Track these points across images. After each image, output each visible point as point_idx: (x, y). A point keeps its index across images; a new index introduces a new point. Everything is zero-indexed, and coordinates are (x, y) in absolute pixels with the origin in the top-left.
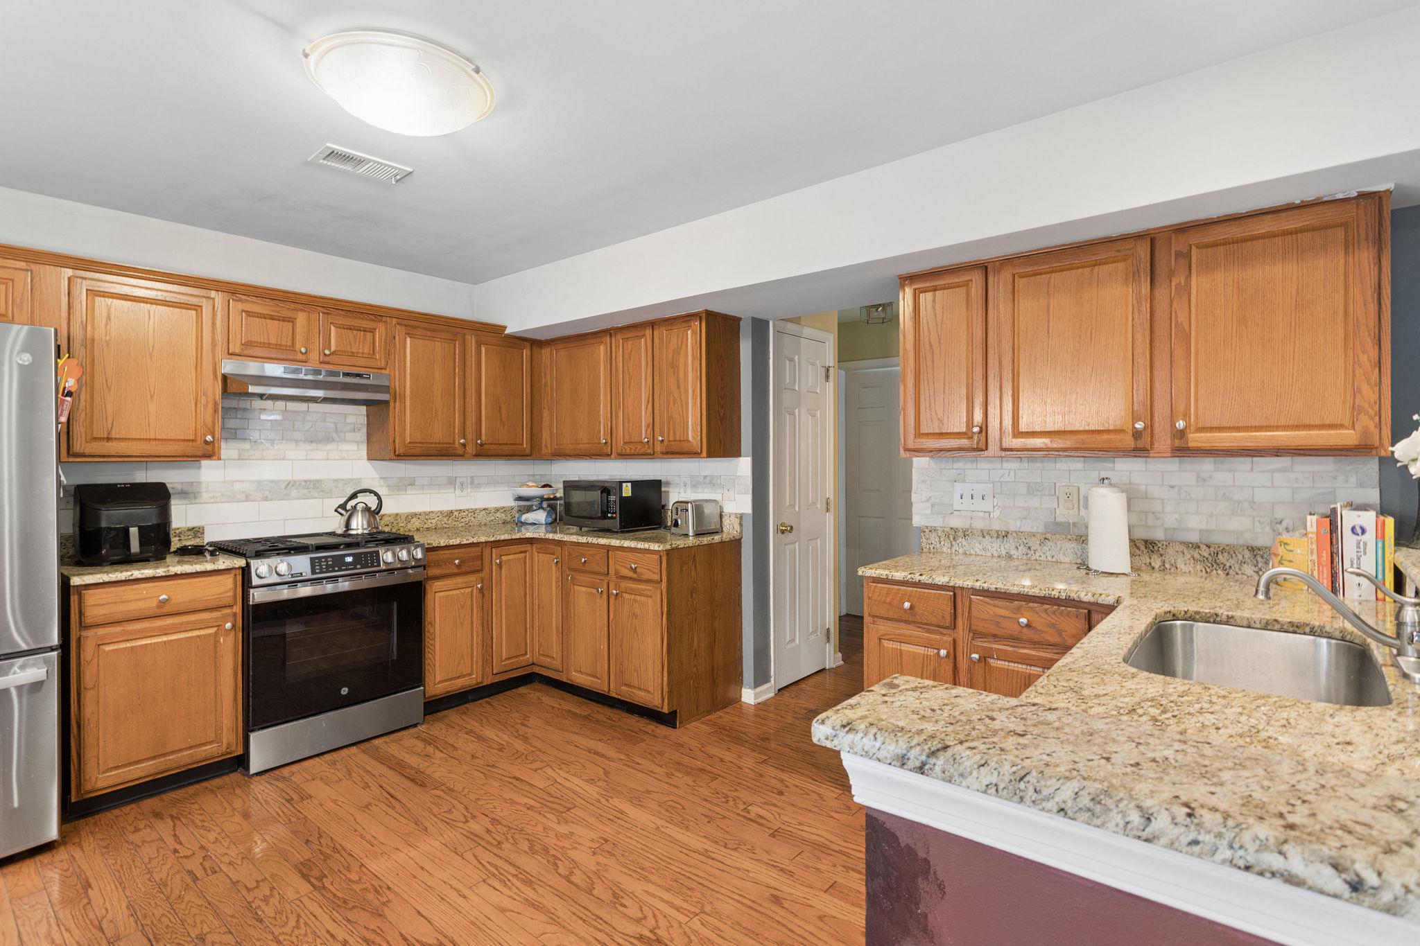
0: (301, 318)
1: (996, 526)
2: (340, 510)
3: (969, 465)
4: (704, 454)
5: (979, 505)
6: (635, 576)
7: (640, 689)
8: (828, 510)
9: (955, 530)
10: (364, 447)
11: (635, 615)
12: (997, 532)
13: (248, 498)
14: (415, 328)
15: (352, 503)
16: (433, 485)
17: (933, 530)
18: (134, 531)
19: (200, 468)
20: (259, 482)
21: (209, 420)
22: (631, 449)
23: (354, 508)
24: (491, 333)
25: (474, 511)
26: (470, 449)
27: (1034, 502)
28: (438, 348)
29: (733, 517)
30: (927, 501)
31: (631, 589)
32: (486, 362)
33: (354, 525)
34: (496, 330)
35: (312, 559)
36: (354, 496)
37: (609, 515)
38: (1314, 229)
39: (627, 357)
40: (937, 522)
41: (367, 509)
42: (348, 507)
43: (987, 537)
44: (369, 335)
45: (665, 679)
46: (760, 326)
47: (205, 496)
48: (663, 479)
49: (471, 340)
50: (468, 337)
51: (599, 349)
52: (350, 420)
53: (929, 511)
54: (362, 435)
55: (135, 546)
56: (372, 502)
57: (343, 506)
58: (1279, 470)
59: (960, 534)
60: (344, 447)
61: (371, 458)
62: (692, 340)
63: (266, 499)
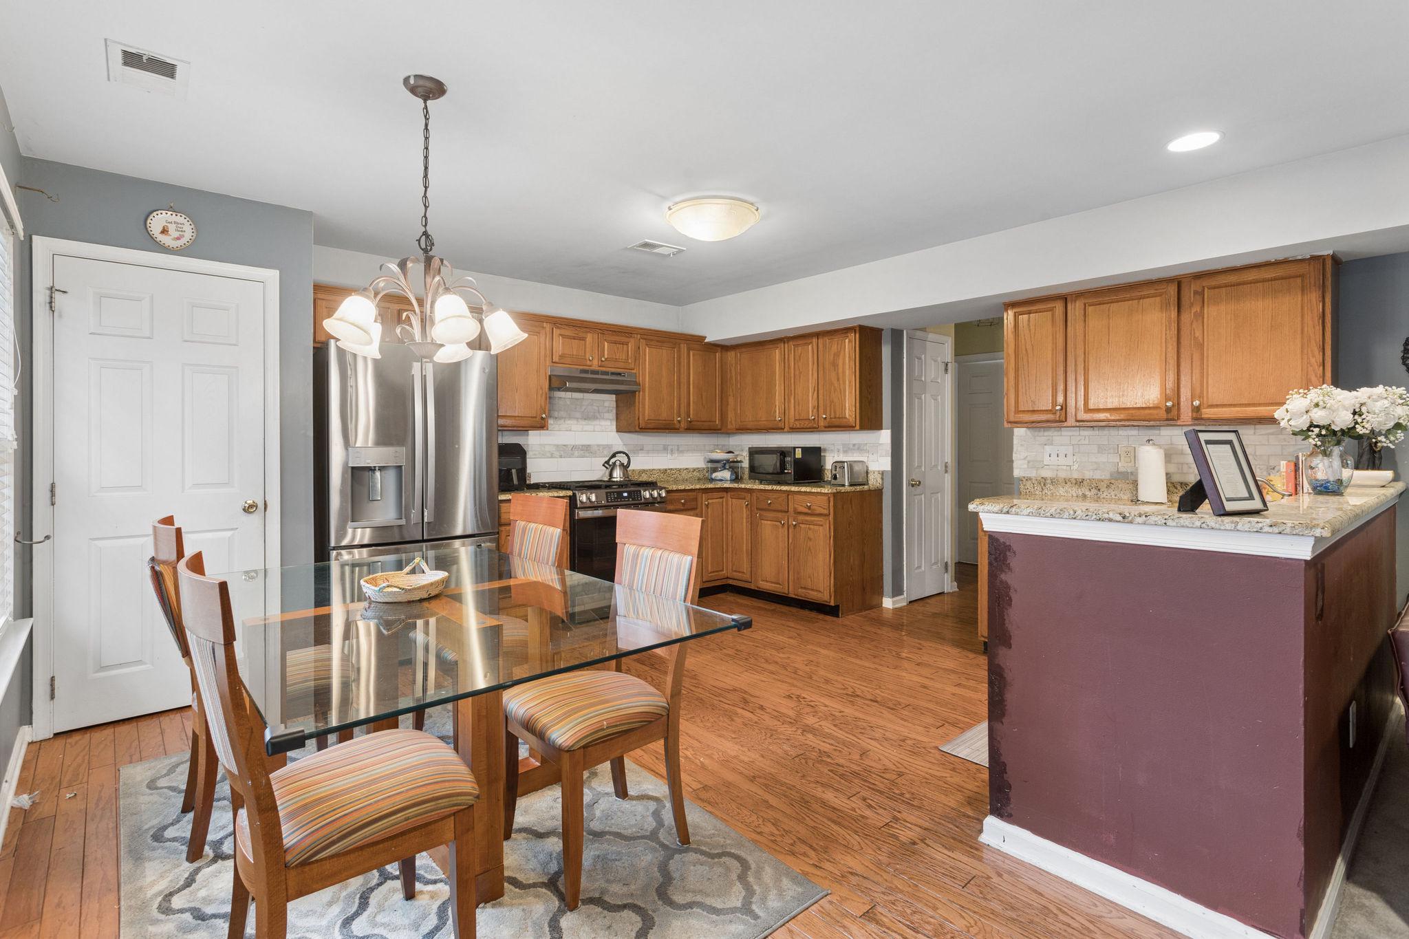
0: (589, 337)
1: (1076, 475)
2: (606, 465)
3: (1056, 433)
4: (858, 427)
5: (1062, 460)
6: (810, 512)
7: (812, 590)
8: (946, 472)
9: (1045, 479)
10: (615, 423)
11: (810, 539)
12: (1076, 479)
13: (552, 456)
14: (652, 340)
15: (613, 460)
16: (654, 450)
17: (1029, 479)
18: (514, 471)
19: (528, 435)
20: (557, 446)
21: (543, 404)
22: (800, 424)
23: (614, 463)
24: (696, 342)
25: (679, 470)
26: (683, 425)
27: (1103, 458)
28: (664, 353)
29: (876, 473)
30: (1025, 459)
31: (807, 521)
32: (694, 365)
33: (615, 475)
34: (700, 339)
35: (607, 493)
36: (614, 456)
37: (786, 471)
38: (1283, 278)
39: (797, 358)
40: (1032, 474)
41: (622, 465)
42: (611, 463)
43: (1069, 483)
44: (625, 346)
45: (832, 582)
46: (897, 335)
48: (822, 447)
49: (684, 347)
50: (682, 345)
51: (775, 353)
52: (606, 404)
53: (1026, 466)
54: (612, 415)
55: (515, 481)
56: (625, 461)
57: (607, 462)
58: (1272, 434)
59: (1049, 481)
60: (603, 423)
61: (619, 430)
62: (849, 347)
63: (561, 457)
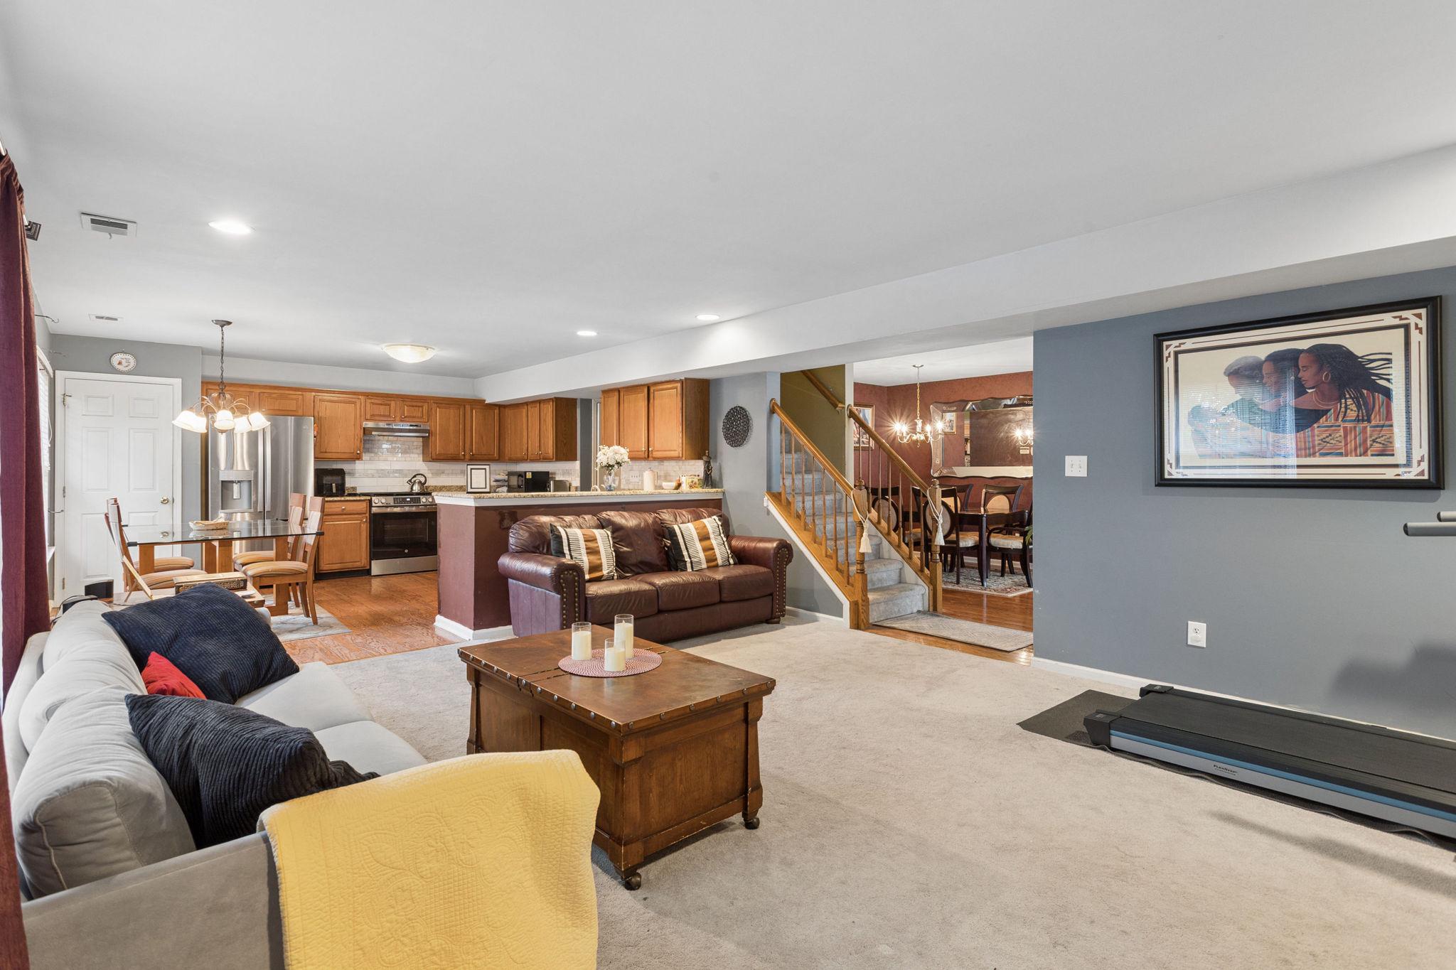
0: (393, 404)
4: (562, 459)
10: (421, 456)
13: (373, 476)
14: (442, 404)
15: (415, 479)
16: (453, 473)
18: (334, 485)
20: (377, 470)
21: (359, 446)
22: (533, 457)
23: (415, 481)
24: (479, 404)
26: (467, 457)
28: (452, 412)
32: (475, 417)
33: (414, 488)
34: (483, 401)
35: (394, 499)
36: (415, 476)
37: (521, 486)
38: (672, 388)
41: (420, 482)
44: (421, 408)
46: (587, 403)
47: (357, 475)
48: (550, 471)
49: (468, 407)
50: (467, 406)
51: (523, 412)
52: (415, 444)
54: (420, 450)
55: (334, 491)
56: (423, 480)
57: (410, 481)
60: (412, 455)
61: (423, 460)
62: (549, 410)
63: (380, 477)
